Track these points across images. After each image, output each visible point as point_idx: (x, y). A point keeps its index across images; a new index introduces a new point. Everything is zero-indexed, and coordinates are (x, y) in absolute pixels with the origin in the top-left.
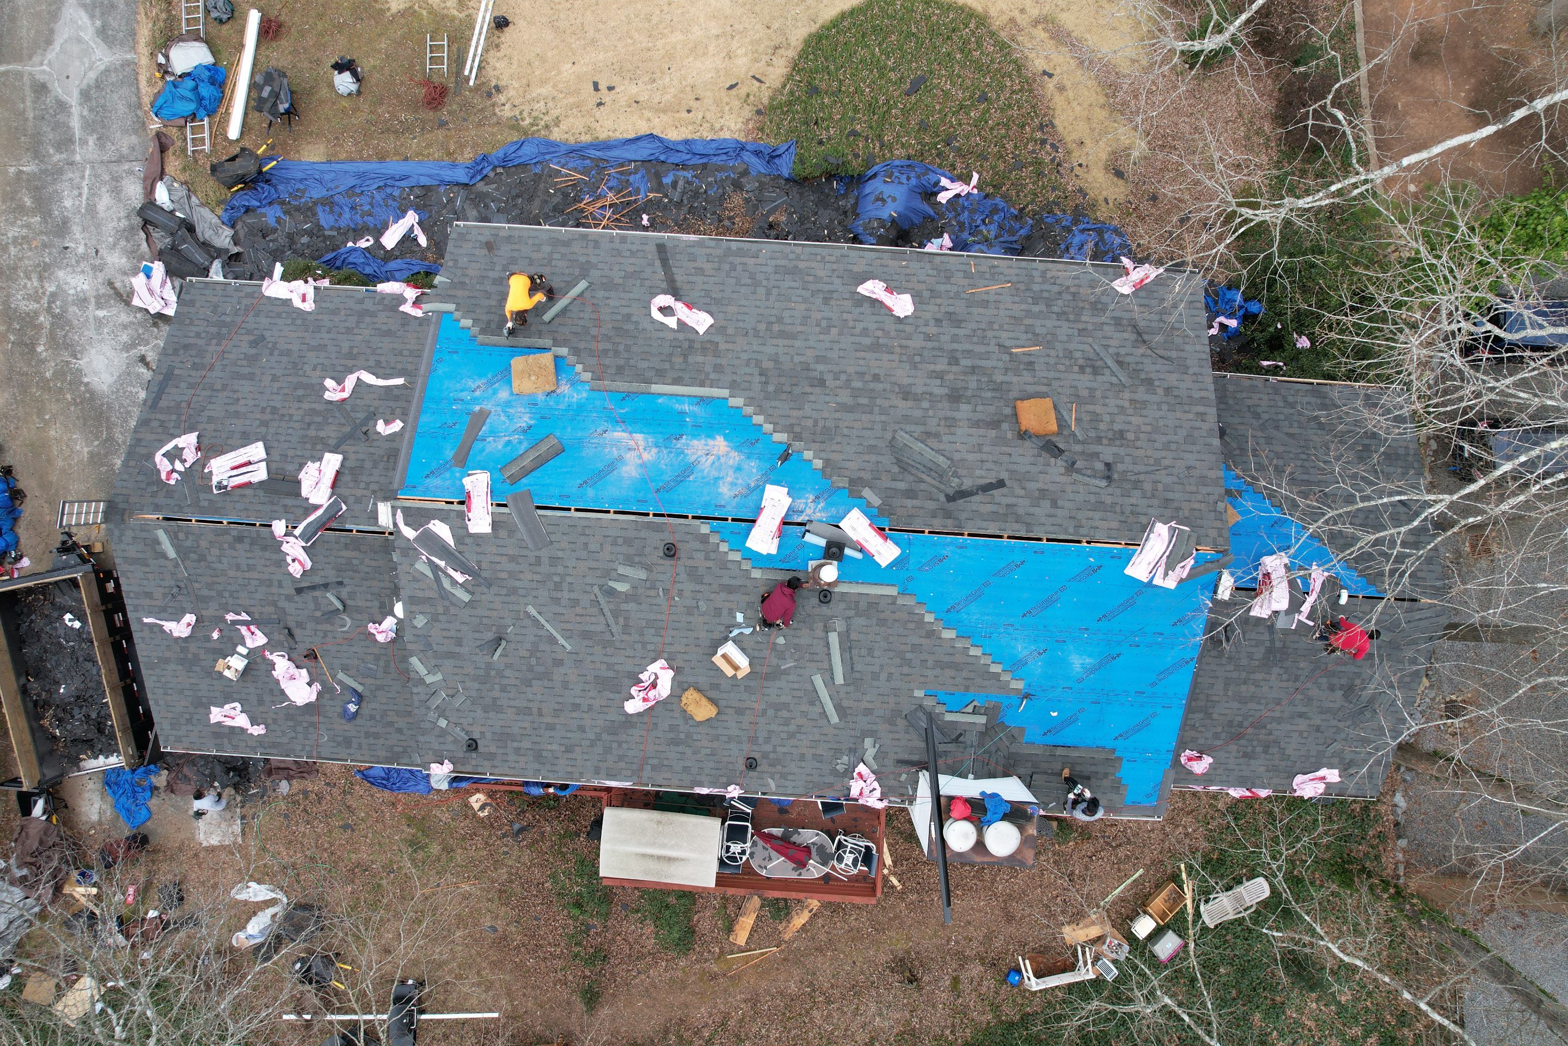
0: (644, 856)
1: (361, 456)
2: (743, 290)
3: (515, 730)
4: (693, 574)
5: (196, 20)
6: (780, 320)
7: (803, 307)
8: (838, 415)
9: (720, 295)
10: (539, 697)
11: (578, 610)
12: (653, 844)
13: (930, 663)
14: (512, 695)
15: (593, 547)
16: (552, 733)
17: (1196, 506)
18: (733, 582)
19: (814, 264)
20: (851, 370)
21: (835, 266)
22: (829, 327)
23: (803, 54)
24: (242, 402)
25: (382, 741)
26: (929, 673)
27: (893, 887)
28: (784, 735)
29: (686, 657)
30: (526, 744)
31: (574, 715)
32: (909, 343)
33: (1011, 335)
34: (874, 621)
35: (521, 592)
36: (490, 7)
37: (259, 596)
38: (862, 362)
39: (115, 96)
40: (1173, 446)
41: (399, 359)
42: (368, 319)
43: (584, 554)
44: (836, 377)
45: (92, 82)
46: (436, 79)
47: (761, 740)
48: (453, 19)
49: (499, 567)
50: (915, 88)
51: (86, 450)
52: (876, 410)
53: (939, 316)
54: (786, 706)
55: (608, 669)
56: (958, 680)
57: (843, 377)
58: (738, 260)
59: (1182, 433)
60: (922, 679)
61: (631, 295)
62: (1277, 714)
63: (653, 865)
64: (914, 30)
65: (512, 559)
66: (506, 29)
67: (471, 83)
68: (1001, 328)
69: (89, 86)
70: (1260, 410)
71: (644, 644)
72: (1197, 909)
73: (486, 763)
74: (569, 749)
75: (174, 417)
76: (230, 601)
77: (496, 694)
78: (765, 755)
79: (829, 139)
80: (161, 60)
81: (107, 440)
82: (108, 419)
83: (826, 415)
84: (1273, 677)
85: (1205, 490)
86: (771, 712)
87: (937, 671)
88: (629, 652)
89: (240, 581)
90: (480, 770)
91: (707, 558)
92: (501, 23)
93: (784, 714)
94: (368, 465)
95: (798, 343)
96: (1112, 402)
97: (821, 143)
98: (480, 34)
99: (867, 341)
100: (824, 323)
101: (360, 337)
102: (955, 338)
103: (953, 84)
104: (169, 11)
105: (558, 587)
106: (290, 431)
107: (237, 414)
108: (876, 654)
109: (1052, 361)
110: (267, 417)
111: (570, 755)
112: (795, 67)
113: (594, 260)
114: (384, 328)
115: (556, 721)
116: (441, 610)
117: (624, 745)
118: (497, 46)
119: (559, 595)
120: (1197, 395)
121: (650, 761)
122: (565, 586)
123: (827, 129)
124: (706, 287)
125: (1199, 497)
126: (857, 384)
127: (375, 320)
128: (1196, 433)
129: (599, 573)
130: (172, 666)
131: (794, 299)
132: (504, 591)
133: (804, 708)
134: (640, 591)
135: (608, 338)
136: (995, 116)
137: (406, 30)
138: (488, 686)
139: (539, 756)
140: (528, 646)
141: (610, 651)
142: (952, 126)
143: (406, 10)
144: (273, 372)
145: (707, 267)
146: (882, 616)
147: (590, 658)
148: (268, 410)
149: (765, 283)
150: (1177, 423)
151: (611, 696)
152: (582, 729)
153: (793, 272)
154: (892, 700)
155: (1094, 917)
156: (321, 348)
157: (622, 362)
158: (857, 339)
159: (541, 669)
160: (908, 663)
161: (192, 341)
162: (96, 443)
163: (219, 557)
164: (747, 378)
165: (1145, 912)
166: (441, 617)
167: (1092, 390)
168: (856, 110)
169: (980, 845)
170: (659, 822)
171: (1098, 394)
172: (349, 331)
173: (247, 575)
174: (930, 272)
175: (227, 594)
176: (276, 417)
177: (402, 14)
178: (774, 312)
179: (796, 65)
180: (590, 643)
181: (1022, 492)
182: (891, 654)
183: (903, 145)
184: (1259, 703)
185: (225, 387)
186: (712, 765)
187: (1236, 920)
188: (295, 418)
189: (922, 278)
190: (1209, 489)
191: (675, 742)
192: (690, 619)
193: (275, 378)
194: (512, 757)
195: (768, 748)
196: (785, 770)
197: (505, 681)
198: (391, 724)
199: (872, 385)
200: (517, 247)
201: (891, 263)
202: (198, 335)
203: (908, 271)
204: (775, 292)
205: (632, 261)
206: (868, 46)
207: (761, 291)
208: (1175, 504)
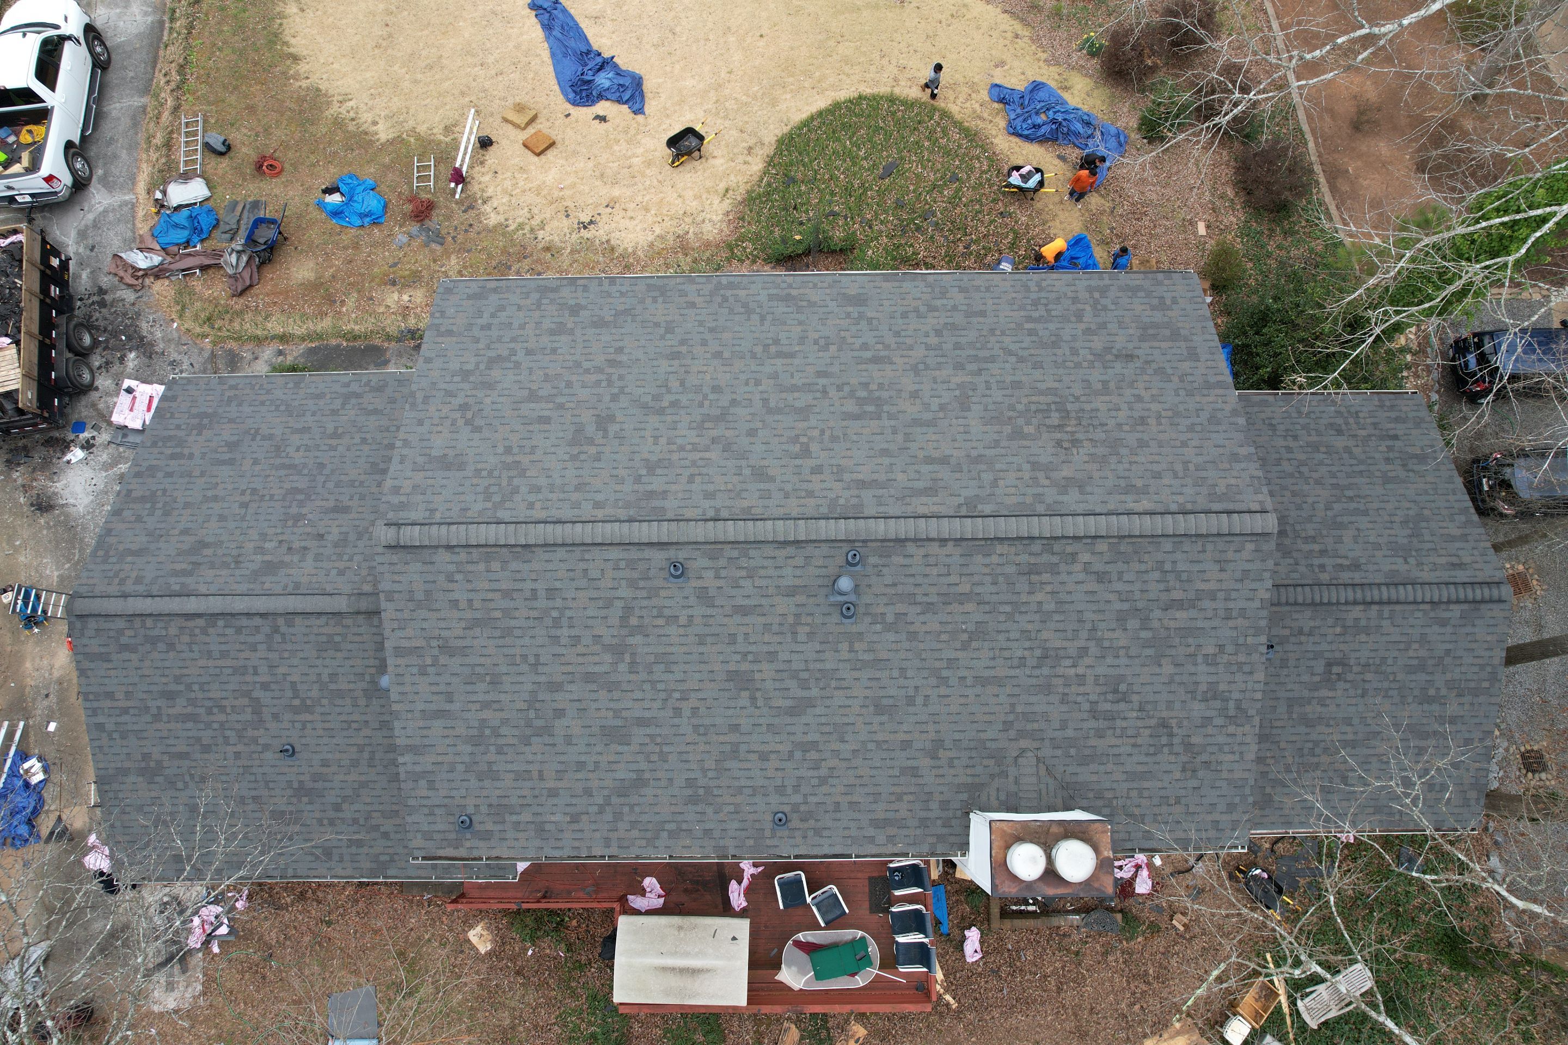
0: (664, 969)
1: (344, 529)
2: (737, 318)
3: (514, 801)
4: (704, 596)
5: (194, 162)
6: (776, 342)
7: (799, 329)
8: (845, 423)
9: (714, 324)
10: (539, 757)
11: (580, 649)
12: (674, 954)
13: (969, 681)
14: (509, 758)
15: (594, 574)
16: (555, 801)
17: (1233, 481)
18: (746, 602)
19: (807, 291)
20: (854, 381)
21: (828, 291)
22: (827, 345)
23: (779, 151)
24: (221, 486)
25: (365, 850)
26: (969, 692)
27: (948, 1005)
28: (815, 782)
29: (701, 695)
30: (526, 817)
31: (579, 776)
32: (911, 353)
33: (1014, 339)
34: (904, 636)
35: (517, 632)
36: (475, 130)
37: (231, 687)
38: (864, 374)
39: (111, 234)
40: (1198, 428)
41: (385, 434)
42: (353, 401)
43: (583, 583)
44: (839, 388)
45: (90, 223)
46: (424, 196)
47: (789, 790)
48: (439, 143)
49: (492, 605)
50: (888, 173)
51: (56, 574)
52: (885, 415)
53: (938, 327)
54: (814, 744)
55: (615, 717)
56: (1003, 699)
57: (847, 389)
58: (729, 293)
59: (1205, 415)
60: (962, 700)
61: (623, 331)
62: (1350, 737)
63: (675, 981)
64: (882, 125)
65: (507, 594)
66: (490, 148)
67: (457, 196)
68: (1003, 333)
69: (86, 226)
70: (1274, 422)
71: (653, 683)
72: (1293, 1003)
73: (481, 844)
74: (575, 819)
75: (148, 506)
76: (200, 695)
77: (491, 757)
78: (795, 808)
79: (809, 220)
80: (158, 195)
81: (79, 561)
82: (82, 540)
83: (832, 424)
84: (1339, 693)
85: (1238, 466)
86: (798, 755)
87: (978, 690)
88: (638, 695)
89: (212, 671)
90: (475, 854)
91: (717, 577)
92: (485, 143)
93: (813, 755)
94: (352, 537)
95: (796, 361)
96: (1128, 392)
97: (801, 223)
98: (465, 154)
99: (868, 354)
100: (822, 342)
101: (346, 418)
102: (957, 346)
103: (924, 168)
104: (168, 156)
105: (557, 623)
106: (270, 510)
107: (215, 498)
108: (910, 673)
109: (1060, 360)
110: (247, 498)
111: (575, 826)
112: (770, 162)
113: (583, 302)
114: (371, 407)
115: (560, 784)
116: (429, 661)
117: (637, 809)
118: (482, 163)
119: (558, 632)
120: (1213, 379)
121: (667, 826)
122: (565, 622)
123: (807, 212)
124: (698, 318)
125: (1235, 473)
126: (863, 394)
127: (360, 401)
128: (1219, 415)
129: (601, 604)
130: (132, 778)
131: (789, 322)
132: (497, 633)
133: (836, 746)
134: (646, 621)
135: (599, 370)
136: (967, 195)
137: (394, 155)
138: (482, 748)
139: (540, 830)
140: (526, 696)
141: (616, 695)
142: (927, 203)
143: (394, 139)
144: (254, 456)
145: (699, 300)
146: (912, 628)
147: (594, 706)
148: (249, 491)
149: (758, 310)
150: (1198, 406)
151: (620, 748)
152: (588, 792)
153: (787, 299)
154: (931, 728)
155: (1178, 1025)
156: (305, 430)
157: (616, 391)
158: (856, 354)
159: (540, 723)
160: (944, 681)
161: (172, 433)
162: (67, 566)
163: (190, 644)
164: (749, 396)
165: (1235, 1015)
166: (431, 670)
167: (1105, 383)
168: (833, 194)
169: (1051, 874)
170: (680, 928)
171: (1112, 385)
172: (334, 412)
173: (220, 663)
174: (925, 290)
175: (196, 687)
176: (256, 497)
177: (391, 142)
178: (770, 335)
179: (772, 160)
180: (594, 687)
181: (1047, 482)
182: (925, 673)
183: (882, 222)
184: (1328, 726)
185: (203, 474)
186: (736, 825)
187: (1340, 1017)
188: (276, 497)
189: (919, 295)
190: (1243, 465)
191: (693, 800)
192: (702, 649)
193: (256, 462)
194: (510, 834)
195: (798, 798)
196: (820, 824)
197: (501, 741)
198: (376, 828)
199: (877, 394)
200: (506, 296)
201: (885, 285)
202: (178, 427)
203: (902, 290)
204: (769, 317)
205: (623, 300)
206: (838, 140)
207: (756, 318)
208: (1210, 482)
